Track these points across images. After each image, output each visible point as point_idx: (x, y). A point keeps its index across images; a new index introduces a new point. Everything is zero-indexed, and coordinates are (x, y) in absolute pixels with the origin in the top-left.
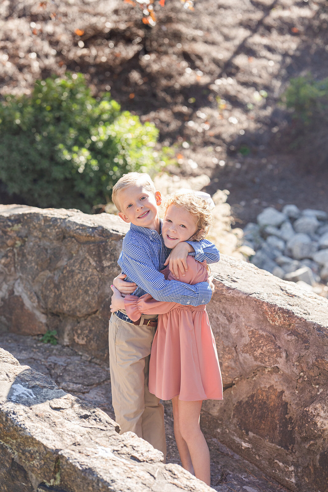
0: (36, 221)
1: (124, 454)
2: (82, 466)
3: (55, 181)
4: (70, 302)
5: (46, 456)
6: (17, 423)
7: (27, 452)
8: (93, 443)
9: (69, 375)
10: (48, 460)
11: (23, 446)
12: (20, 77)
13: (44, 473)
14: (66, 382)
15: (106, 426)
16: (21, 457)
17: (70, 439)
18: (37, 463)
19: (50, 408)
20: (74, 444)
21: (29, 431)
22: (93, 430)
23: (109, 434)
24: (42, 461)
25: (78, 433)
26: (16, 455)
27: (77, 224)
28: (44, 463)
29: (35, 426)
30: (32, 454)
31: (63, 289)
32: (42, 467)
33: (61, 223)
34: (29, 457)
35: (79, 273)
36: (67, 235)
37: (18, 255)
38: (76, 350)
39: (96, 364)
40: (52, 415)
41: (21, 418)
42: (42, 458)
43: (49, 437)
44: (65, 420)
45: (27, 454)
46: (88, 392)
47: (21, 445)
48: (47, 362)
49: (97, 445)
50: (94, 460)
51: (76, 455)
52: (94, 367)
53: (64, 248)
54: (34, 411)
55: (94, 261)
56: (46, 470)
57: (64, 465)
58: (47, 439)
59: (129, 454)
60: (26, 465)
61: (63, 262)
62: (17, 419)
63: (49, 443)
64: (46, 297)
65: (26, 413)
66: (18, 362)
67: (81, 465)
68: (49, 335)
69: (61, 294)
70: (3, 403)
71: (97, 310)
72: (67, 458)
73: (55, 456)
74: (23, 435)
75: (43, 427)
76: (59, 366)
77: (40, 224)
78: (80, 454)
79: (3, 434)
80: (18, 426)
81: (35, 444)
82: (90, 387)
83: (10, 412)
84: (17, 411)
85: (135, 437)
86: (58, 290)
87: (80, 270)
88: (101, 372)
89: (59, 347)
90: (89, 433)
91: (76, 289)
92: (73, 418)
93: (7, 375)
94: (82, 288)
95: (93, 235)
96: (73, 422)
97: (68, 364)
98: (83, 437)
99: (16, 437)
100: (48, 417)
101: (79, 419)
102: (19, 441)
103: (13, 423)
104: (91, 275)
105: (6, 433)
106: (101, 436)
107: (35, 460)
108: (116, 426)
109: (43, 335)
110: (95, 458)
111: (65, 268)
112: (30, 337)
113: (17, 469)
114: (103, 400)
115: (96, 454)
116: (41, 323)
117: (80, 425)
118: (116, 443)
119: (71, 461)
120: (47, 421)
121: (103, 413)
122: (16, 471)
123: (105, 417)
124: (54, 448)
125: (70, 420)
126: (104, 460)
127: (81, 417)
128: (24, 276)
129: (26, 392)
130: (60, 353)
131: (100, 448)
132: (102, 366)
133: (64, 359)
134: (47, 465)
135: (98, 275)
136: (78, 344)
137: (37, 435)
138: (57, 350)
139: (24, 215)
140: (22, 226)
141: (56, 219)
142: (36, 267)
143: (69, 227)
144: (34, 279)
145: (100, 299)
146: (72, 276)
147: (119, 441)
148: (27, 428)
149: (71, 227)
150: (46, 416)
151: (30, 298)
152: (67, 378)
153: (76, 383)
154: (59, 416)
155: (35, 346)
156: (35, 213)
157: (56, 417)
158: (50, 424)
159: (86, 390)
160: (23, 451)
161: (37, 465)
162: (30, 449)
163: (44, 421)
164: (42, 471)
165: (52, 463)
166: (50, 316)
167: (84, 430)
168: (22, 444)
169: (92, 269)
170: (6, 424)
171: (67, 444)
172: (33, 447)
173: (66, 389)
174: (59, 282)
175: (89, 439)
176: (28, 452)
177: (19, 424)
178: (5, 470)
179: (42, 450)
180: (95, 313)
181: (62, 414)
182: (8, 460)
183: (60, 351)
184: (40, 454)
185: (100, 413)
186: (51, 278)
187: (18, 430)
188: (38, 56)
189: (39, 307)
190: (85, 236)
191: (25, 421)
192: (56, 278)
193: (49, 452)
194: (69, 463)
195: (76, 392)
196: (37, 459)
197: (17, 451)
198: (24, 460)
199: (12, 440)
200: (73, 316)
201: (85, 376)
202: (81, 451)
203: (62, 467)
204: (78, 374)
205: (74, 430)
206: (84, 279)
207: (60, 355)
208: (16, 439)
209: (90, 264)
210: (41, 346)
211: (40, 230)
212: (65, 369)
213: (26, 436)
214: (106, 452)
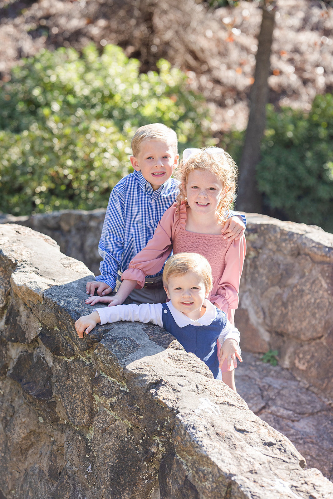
0: (272, 233)
1: (303, 492)
2: (254, 497)
3: (320, 200)
4: (296, 323)
5: (219, 479)
6: (195, 439)
7: (200, 472)
8: (272, 474)
9: (281, 399)
10: (221, 483)
11: (198, 465)
12: (303, 90)
13: (214, 497)
14: (276, 406)
15: (290, 458)
16: (194, 476)
17: (248, 465)
18: (209, 485)
19: (234, 429)
20: (251, 472)
21: (205, 450)
22: (274, 460)
23: (292, 467)
24: (214, 484)
25: (258, 461)
26: (190, 474)
27: (313, 241)
28: (216, 487)
29: (213, 445)
30: (205, 475)
31: (290, 308)
32: (213, 490)
33: (298, 238)
34: (202, 477)
35: (309, 294)
36: (302, 252)
37: (251, 266)
38: (296, 375)
39: (313, 392)
40: (233, 437)
41: (200, 434)
42: (215, 480)
43: (225, 460)
44: (247, 444)
45: (200, 473)
46: (298, 421)
47: (195, 463)
48: (262, 382)
49: (275, 477)
50: (268, 493)
51: (250, 484)
52: (310, 396)
53: (297, 265)
54: (216, 429)
55: (326, 283)
56: (216, 494)
57: (236, 492)
58: (222, 461)
59: (308, 493)
60: (198, 485)
61: (294, 280)
62: (195, 434)
63: (224, 466)
64: (272, 314)
65: (207, 430)
66: (213, 375)
67: (252, 495)
68: (270, 355)
69: (287, 313)
70: (185, 415)
71: (322, 336)
72: (240, 485)
73: (228, 481)
74: (199, 453)
75: (221, 448)
76: (274, 388)
77: (276, 237)
78: (254, 483)
79: (180, 448)
80: (195, 442)
81: (209, 465)
82: (301, 416)
83: (190, 425)
84: (198, 426)
85: (319, 475)
86: (285, 309)
87: (310, 290)
88: (317, 402)
89: (278, 368)
90: (269, 462)
91: (303, 310)
92: (256, 443)
93: (197, 386)
94: (310, 309)
95: (328, 255)
96: (254, 448)
97: (283, 388)
98: (263, 465)
99: (192, 454)
100: (229, 438)
101: (263, 445)
102: (195, 459)
103: (191, 438)
104: (321, 298)
105: (182, 447)
106: (282, 468)
107: (208, 481)
108: (301, 459)
109: (264, 354)
110: (270, 490)
111: (296, 286)
112: (251, 354)
113: (189, 487)
114: (313, 432)
115: (272, 486)
116: (264, 340)
117: (262, 452)
118: (297, 478)
119: (242, 489)
120: (228, 442)
121: (290, 444)
122: (188, 490)
123: (291, 448)
124: (228, 472)
125: (252, 445)
126: (279, 495)
127: (265, 444)
128: (253, 290)
129: (213, 408)
130: (278, 375)
131: (278, 481)
132: (319, 396)
133: (280, 381)
134: (218, 489)
135: (328, 299)
136: (298, 368)
137: (213, 455)
138: (275, 371)
139: (261, 225)
140: (258, 236)
141: (292, 234)
142: (266, 281)
143: (305, 244)
144: (262, 293)
145: (327, 325)
146: (302, 296)
147: (301, 476)
148: (204, 446)
149: (307, 243)
150: (227, 436)
151: (257, 313)
152: (279, 402)
153: (287, 409)
154: (241, 438)
155: (253, 363)
156: (272, 225)
157: (238, 439)
158: (230, 446)
159: (296, 419)
160: (197, 469)
161: (209, 487)
162: (204, 469)
163: (224, 441)
164: (212, 495)
165: (223, 487)
166: (274, 335)
167: (265, 459)
168: (197, 462)
169: (323, 291)
170: (184, 438)
171: (243, 470)
172: (207, 467)
173: (275, 414)
174: (288, 301)
175: (269, 469)
176: (202, 472)
177: (197, 440)
178: (177, 486)
179: (215, 472)
180: (320, 338)
181: (245, 437)
182: (182, 477)
183: (278, 373)
184: (213, 476)
185: (286, 443)
186: (280, 295)
187: (195, 447)
188: (325, 72)
189: (264, 324)
190: (321, 256)
191: (203, 438)
192: (285, 297)
193: (222, 475)
194: (241, 491)
195: (285, 418)
196: (210, 481)
197: (192, 469)
198: (198, 479)
199: (188, 457)
200: (298, 338)
201: (299, 403)
202: (256, 480)
203: (233, 494)
204: (292, 400)
205: (254, 457)
206: (313, 301)
207: (277, 377)
208: (192, 455)
209: (322, 286)
210: (259, 365)
211: (276, 243)
212: (279, 393)
213: (202, 454)
214: (284, 486)
